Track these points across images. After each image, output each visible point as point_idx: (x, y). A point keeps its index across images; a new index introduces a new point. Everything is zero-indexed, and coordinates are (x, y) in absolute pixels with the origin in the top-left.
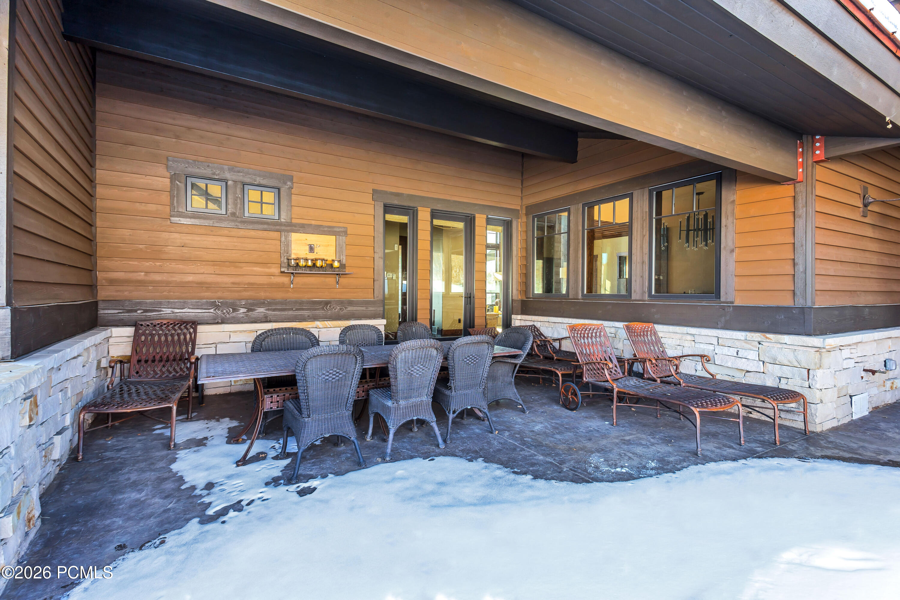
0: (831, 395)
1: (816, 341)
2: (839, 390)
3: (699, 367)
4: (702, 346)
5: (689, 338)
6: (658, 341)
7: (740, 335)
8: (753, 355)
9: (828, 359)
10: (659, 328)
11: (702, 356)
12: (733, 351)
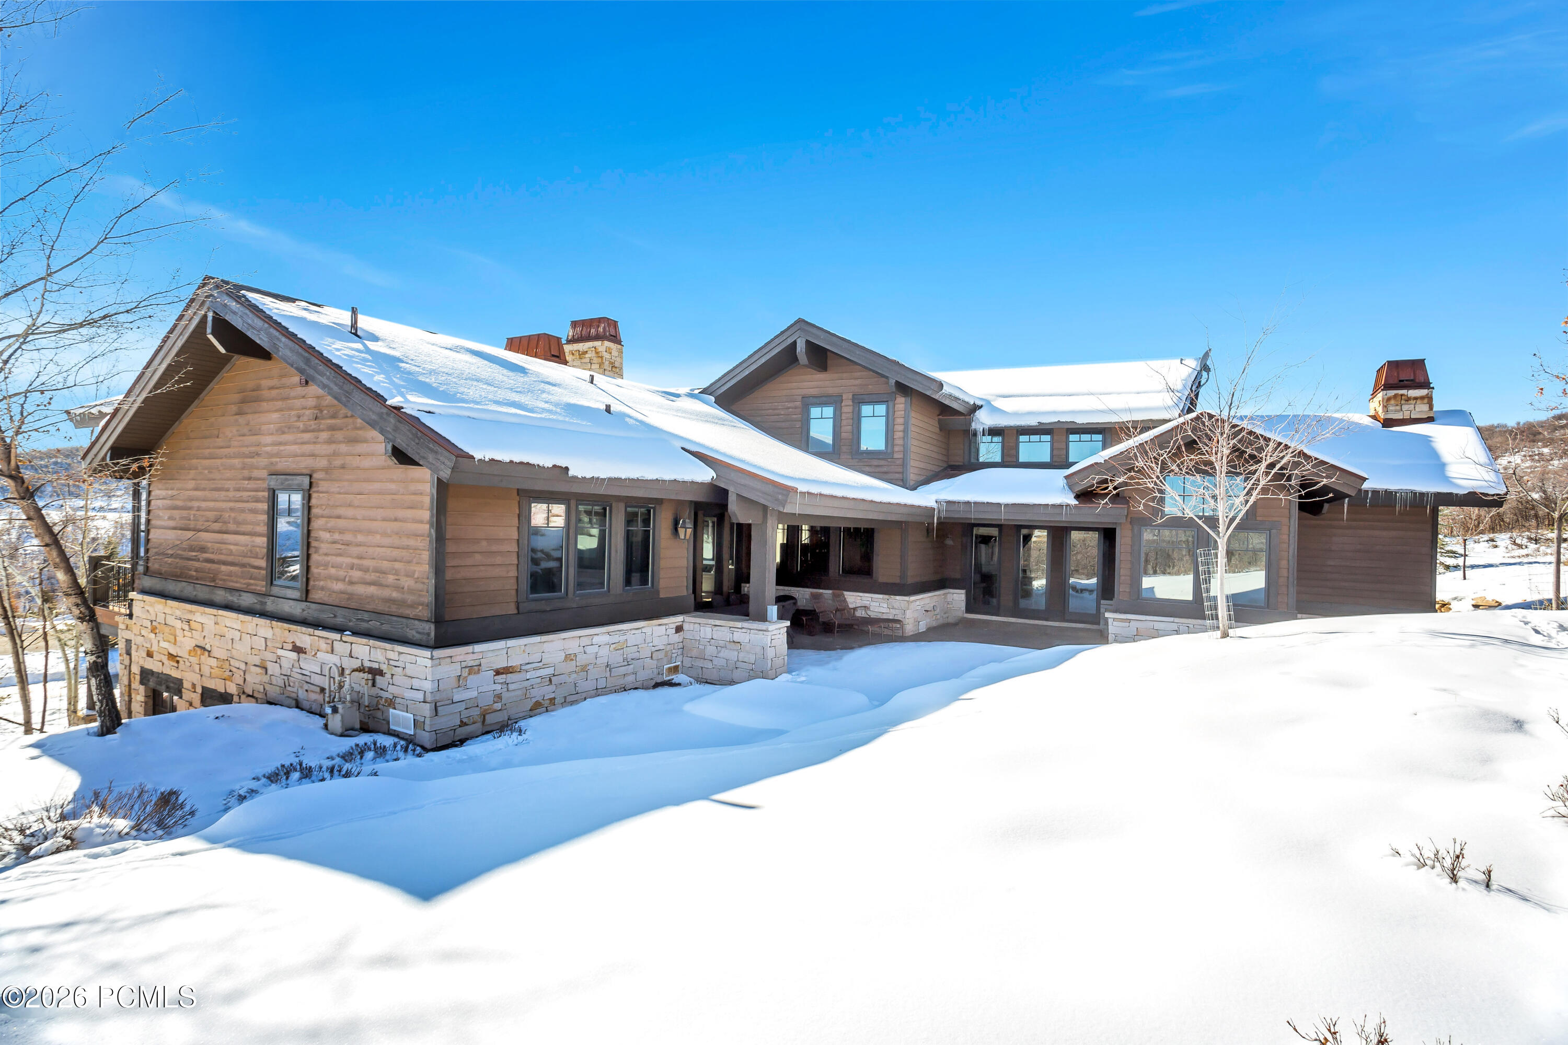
0: (912, 621)
1: (906, 598)
2: (914, 620)
3: (863, 613)
4: (865, 602)
5: (859, 598)
6: (845, 600)
7: (881, 596)
8: (885, 605)
9: (912, 606)
10: (845, 593)
11: (865, 607)
12: (878, 604)
